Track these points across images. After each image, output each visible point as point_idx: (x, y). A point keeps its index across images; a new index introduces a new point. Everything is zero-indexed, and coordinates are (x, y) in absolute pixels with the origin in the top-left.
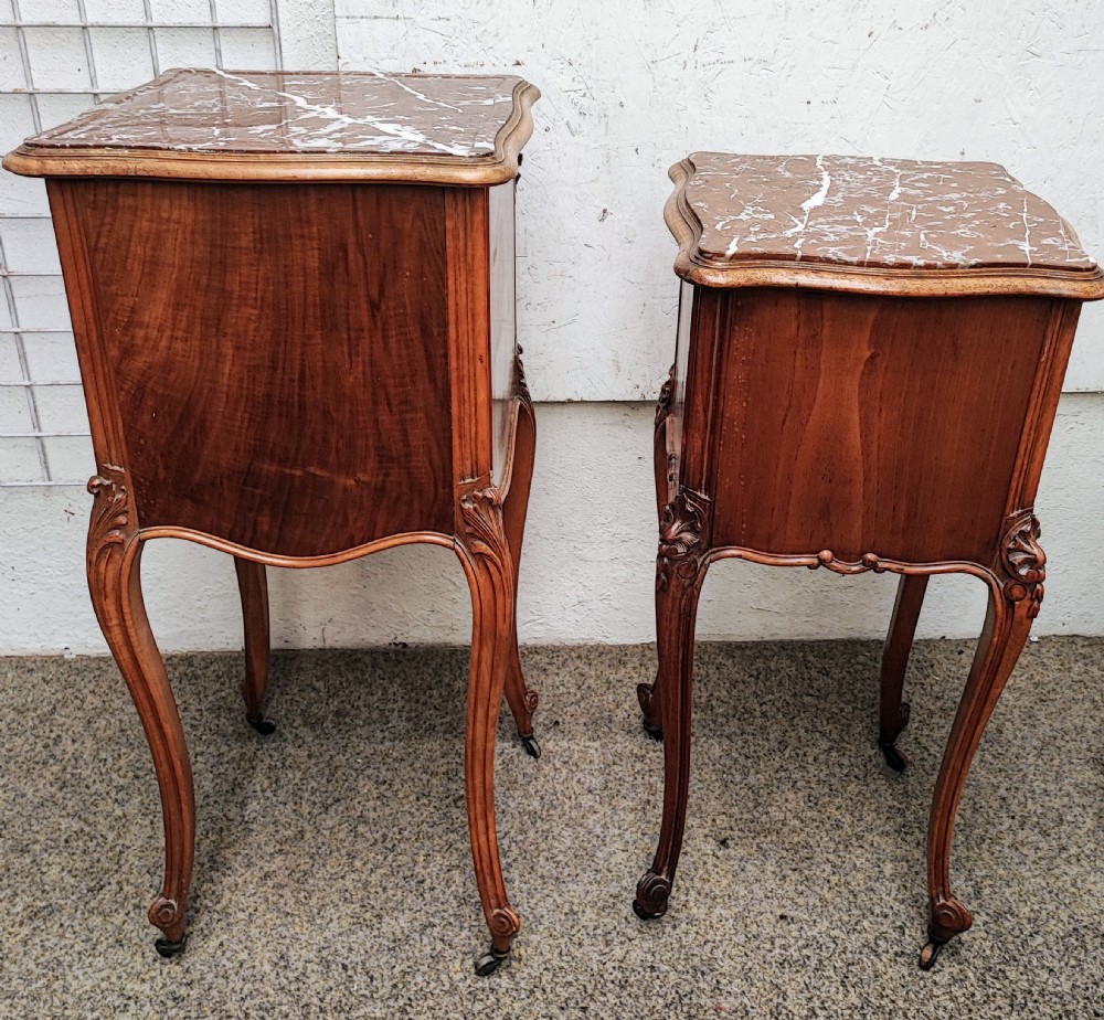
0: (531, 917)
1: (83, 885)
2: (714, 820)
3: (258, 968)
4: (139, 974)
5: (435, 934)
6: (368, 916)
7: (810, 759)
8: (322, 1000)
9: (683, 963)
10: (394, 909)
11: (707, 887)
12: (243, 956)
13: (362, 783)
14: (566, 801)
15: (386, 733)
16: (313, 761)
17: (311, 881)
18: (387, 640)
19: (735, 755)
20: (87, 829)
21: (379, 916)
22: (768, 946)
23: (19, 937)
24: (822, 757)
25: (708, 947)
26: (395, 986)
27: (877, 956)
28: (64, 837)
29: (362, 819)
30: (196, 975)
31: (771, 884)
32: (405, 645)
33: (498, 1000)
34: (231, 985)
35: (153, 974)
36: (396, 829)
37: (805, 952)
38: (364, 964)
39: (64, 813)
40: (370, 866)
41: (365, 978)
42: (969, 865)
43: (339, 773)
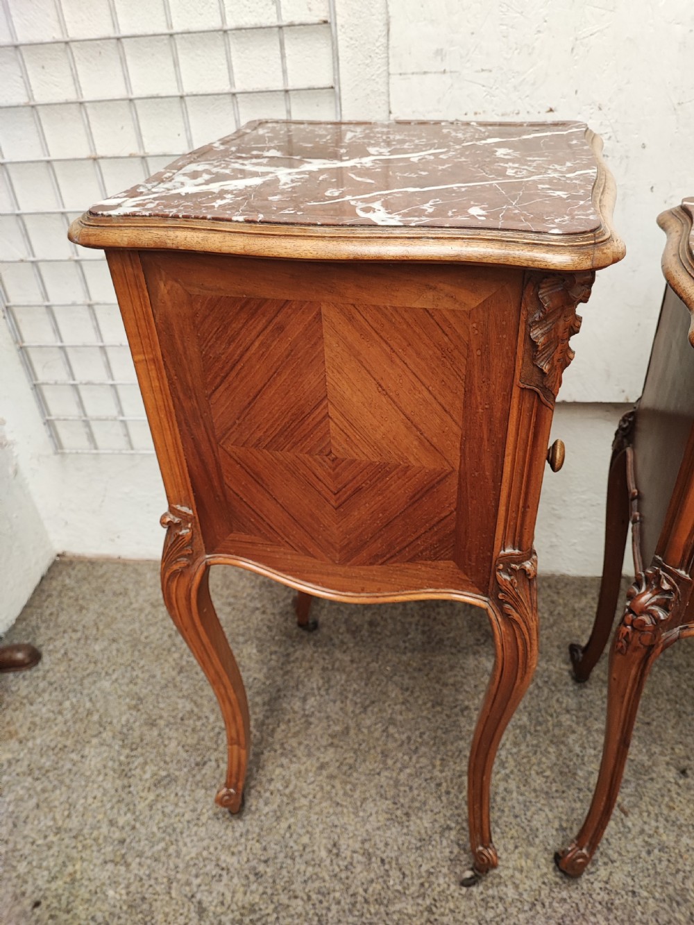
0: (528, 829)
1: (192, 760)
2: (673, 749)
3: (317, 853)
4: (230, 846)
5: (452, 837)
6: (399, 813)
8: (366, 891)
9: (659, 890)
10: (419, 809)
11: (673, 814)
12: (305, 840)
13: (390, 688)
14: (549, 718)
15: (407, 644)
16: (355, 665)
17: (355, 775)
19: (684, 686)
20: (196, 710)
21: (407, 814)
23: (147, 802)
26: (422, 885)
28: (180, 715)
29: (392, 721)
30: (271, 853)
33: (506, 910)
34: (297, 867)
35: (240, 848)
36: (417, 733)
38: (397, 860)
39: (181, 694)
40: (399, 765)
41: (399, 874)
43: (374, 678)
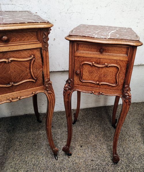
2: (80, 142)
7: (95, 128)
10: (21, 168)
11: (79, 156)
13: (16, 142)
15: (22, 132)
16: (8, 139)
18: (23, 114)
19: (83, 129)
22: (90, 167)
24: (97, 128)
25: (79, 168)
27: (108, 166)
31: (90, 154)
32: (27, 114)
36: (22, 151)
37: (96, 167)
40: (17, 160)
42: (122, 145)
43: (12, 141)
